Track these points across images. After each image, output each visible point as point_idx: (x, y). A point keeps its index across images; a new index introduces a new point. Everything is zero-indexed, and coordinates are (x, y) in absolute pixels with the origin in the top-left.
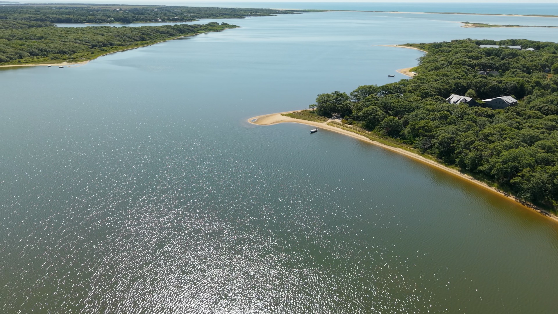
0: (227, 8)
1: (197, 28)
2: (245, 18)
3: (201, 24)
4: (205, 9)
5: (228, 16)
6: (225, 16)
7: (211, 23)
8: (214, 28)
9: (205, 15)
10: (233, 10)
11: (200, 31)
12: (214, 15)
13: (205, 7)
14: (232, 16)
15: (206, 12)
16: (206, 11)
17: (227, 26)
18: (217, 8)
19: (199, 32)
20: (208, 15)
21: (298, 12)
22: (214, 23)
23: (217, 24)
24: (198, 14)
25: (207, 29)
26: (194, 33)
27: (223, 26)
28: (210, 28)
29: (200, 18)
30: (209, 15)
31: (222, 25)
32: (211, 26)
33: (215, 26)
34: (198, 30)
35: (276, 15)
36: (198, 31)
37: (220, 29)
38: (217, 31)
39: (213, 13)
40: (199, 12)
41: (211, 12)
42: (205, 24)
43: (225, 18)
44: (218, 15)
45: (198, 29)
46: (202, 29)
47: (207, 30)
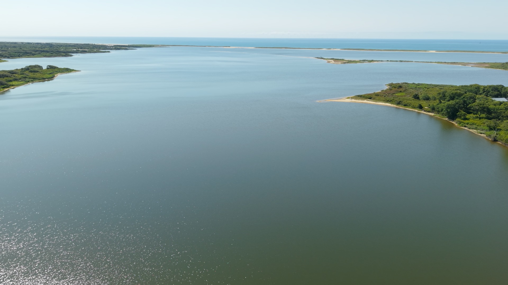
0: (40, 43)
1: (7, 76)
2: (72, 56)
3: (13, 69)
4: (13, 45)
5: (48, 54)
6: (45, 54)
7: (30, 66)
8: (37, 75)
9: (16, 53)
10: (50, 45)
11: (14, 83)
12: (28, 53)
13: (11, 42)
14: (54, 54)
15: (15, 49)
16: (14, 47)
17: (56, 70)
18: (28, 43)
19: (13, 85)
20: (18, 53)
21: (129, 47)
22: (35, 66)
23: (40, 67)
24: (4, 52)
25: (26, 77)
26: (4, 88)
27: (51, 71)
28: (31, 75)
29: (8, 58)
30: (21, 53)
31: (48, 68)
32: (31, 72)
33: (38, 72)
34: (11, 81)
35: (109, 52)
36: (11, 83)
37: (49, 76)
38: (43, 80)
39: (25, 49)
40: (6, 49)
41: (23, 49)
42: (19, 68)
43: (45, 56)
44: (33, 52)
45: (10, 79)
46: (18, 78)
47: (27, 80)
